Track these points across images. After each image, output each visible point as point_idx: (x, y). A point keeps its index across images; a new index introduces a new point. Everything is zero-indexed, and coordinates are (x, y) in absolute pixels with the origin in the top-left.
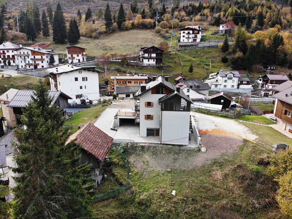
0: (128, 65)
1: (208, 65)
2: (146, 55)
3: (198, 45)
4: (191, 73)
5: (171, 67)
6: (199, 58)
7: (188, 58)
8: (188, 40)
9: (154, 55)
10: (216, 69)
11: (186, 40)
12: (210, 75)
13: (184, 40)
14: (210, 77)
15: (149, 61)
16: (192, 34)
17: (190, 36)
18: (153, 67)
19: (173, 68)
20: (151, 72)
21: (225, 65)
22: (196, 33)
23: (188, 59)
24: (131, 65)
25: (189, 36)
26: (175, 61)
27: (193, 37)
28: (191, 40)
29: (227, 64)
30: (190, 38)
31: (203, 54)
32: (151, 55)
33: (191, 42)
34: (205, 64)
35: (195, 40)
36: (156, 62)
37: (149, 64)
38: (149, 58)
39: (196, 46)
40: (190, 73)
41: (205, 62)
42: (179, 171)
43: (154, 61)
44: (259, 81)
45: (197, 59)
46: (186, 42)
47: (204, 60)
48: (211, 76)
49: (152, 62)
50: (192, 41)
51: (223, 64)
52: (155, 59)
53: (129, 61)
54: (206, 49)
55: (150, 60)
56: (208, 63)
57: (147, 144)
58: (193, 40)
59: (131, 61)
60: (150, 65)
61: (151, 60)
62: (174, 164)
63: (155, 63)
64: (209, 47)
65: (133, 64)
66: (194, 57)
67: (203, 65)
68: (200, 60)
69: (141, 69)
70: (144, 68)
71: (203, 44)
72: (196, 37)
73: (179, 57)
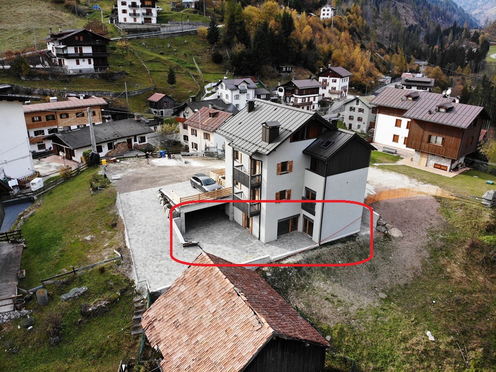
0: (32, 75)
1: (194, 69)
2: (71, 50)
3: (159, 30)
4: (173, 85)
5: (127, 74)
6: (172, 55)
7: (152, 56)
8: (135, 20)
9: (87, 50)
10: (208, 75)
11: (130, 20)
12: (206, 87)
13: (125, 19)
14: (207, 92)
15: (78, 63)
16: (141, 6)
17: (137, 12)
18: (93, 76)
19: (132, 76)
20: (92, 87)
21: (220, 68)
22: (149, 6)
23: (153, 58)
24: (40, 75)
25: (134, 11)
26: (131, 62)
27: (143, 14)
28: (140, 20)
29: (223, 66)
30: (139, 15)
31: (177, 47)
32: (81, 50)
33: (141, 22)
34: (187, 67)
35: (148, 20)
36: (94, 65)
37: (80, 71)
38: (78, 57)
39: (156, 31)
40: (171, 86)
41: (186, 63)
42: (399, 290)
43: (90, 63)
44: (277, 92)
45: (169, 58)
46: (132, 24)
47: (182, 59)
48: (208, 89)
49: (86, 65)
50: (143, 21)
51: (216, 66)
52: (91, 57)
53: (31, 66)
54: (178, 38)
55: (81, 61)
56: (191, 66)
57: (299, 258)
58: (145, 19)
59: (37, 66)
60: (84, 72)
61: (84, 61)
62: (378, 279)
63: (92, 66)
64: (183, 34)
65: (43, 72)
66: (162, 54)
67: (185, 70)
68: (176, 59)
69: (66, 81)
70: (73, 79)
71: (169, 27)
72: (149, 12)
73: (133, 54)
